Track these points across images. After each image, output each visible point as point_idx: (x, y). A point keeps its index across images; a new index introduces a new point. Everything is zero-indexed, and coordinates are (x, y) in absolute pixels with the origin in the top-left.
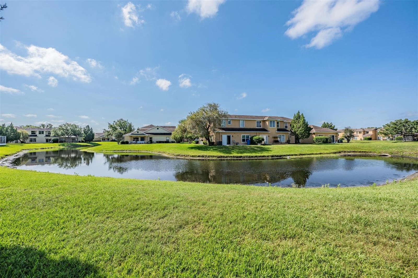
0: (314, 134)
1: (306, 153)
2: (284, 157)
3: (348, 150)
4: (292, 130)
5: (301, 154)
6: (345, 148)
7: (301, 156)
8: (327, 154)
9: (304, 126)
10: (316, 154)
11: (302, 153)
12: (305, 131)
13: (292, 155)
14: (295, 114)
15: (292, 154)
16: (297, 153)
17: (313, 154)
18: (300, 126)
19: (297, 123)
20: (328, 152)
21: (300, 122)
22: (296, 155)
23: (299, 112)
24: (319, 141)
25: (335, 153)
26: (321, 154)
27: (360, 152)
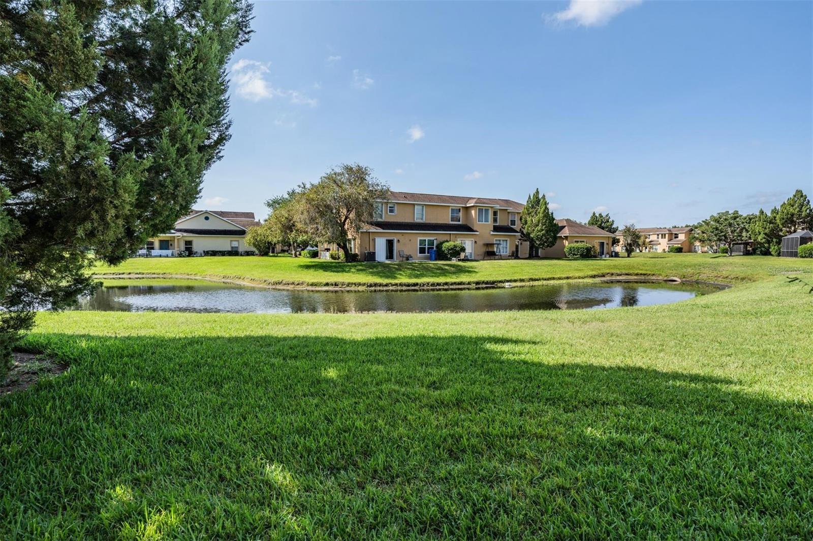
0: (566, 238)
1: (541, 277)
2: (499, 285)
3: (618, 272)
4: (522, 229)
5: (532, 280)
6: (615, 267)
7: (532, 283)
8: (579, 278)
9: (546, 222)
10: (560, 279)
11: (534, 277)
12: (547, 231)
13: (515, 281)
14: (530, 196)
15: (516, 278)
16: (524, 278)
17: (554, 279)
18: (539, 222)
19: (533, 214)
20: (581, 274)
21: (539, 213)
22: (522, 280)
23: (537, 192)
24: (574, 254)
25: (594, 277)
26: (568, 278)
27: (637, 275)
